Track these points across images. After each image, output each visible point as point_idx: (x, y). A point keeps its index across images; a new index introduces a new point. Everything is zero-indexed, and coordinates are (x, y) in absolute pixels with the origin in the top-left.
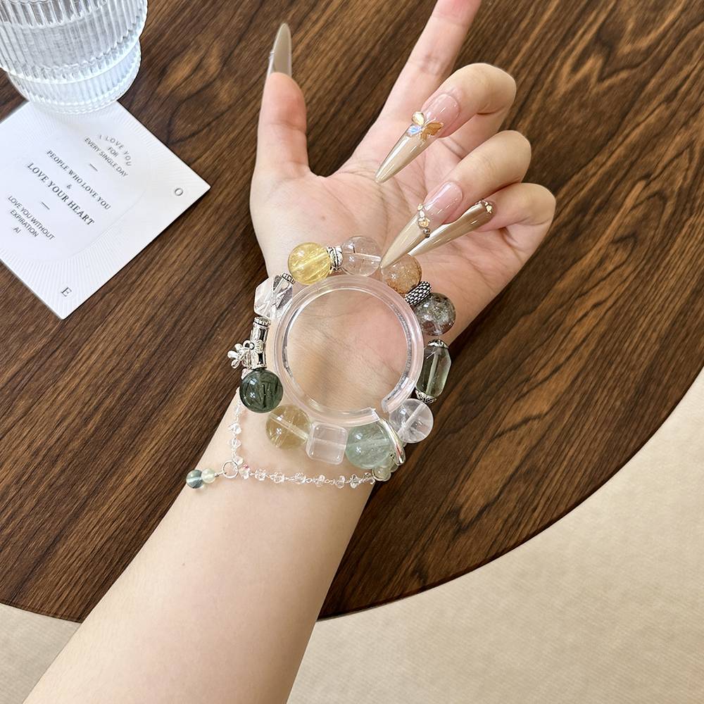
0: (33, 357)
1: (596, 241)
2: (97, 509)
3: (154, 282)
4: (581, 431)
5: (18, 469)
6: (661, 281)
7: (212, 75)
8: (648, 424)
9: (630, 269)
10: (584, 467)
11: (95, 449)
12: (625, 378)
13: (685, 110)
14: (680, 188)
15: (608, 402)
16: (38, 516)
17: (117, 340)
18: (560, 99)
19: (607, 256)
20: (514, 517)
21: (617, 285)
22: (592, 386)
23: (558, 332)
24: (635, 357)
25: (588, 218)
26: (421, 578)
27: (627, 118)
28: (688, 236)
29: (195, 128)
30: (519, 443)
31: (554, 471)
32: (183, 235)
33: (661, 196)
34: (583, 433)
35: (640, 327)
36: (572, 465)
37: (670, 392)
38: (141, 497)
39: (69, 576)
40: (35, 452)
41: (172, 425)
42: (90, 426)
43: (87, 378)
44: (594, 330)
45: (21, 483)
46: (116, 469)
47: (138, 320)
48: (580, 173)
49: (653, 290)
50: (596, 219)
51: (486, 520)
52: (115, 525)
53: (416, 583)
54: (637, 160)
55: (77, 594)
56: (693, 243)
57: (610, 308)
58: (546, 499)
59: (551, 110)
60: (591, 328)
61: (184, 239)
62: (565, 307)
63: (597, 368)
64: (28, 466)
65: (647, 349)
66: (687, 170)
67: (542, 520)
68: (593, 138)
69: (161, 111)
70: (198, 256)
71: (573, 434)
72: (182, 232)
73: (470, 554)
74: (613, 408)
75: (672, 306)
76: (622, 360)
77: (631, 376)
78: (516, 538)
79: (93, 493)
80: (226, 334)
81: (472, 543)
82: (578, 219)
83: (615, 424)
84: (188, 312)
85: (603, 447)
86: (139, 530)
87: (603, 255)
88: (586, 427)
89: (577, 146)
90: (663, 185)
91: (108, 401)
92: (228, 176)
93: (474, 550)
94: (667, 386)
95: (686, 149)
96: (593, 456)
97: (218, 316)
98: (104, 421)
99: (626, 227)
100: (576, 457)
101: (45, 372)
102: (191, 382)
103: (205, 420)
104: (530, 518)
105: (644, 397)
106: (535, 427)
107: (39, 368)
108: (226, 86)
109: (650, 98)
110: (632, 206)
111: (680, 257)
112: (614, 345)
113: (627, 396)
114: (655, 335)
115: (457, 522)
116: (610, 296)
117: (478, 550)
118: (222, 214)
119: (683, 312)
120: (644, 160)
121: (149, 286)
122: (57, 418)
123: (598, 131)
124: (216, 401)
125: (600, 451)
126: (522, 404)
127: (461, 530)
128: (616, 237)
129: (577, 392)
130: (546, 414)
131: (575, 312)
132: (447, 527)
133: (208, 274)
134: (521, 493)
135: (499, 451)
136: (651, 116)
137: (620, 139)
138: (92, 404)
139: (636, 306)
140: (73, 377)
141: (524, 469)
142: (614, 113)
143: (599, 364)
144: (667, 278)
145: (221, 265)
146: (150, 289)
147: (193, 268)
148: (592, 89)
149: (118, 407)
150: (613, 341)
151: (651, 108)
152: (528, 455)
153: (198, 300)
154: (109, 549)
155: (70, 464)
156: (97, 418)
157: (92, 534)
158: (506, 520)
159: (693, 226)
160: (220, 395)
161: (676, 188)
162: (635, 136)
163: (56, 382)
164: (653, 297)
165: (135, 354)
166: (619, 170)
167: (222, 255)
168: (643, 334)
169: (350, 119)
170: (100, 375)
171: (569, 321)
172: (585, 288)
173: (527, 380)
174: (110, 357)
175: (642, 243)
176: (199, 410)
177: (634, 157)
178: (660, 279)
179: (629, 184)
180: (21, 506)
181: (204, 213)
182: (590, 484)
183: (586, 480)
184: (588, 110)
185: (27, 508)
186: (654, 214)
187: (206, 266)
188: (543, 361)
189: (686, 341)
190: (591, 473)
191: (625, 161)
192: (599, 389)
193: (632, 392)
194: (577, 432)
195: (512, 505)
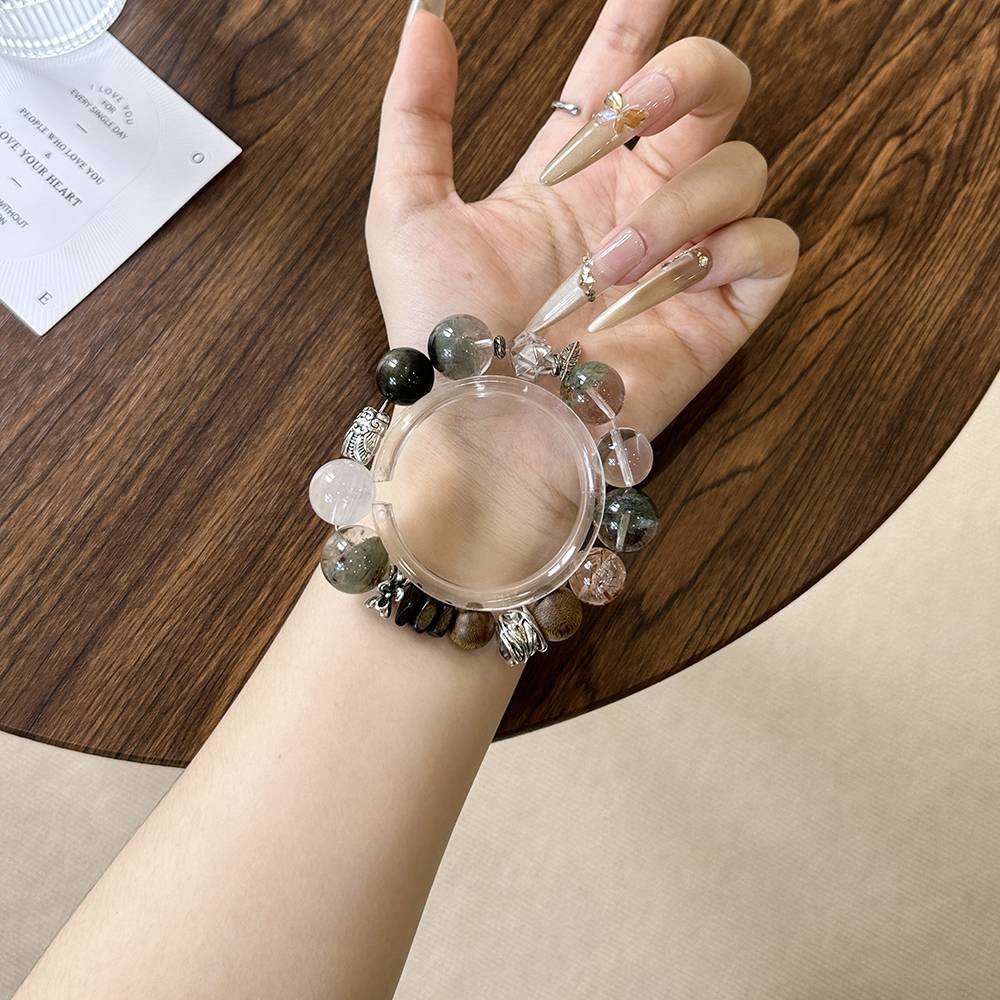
0: (52, 403)
1: (830, 223)
2: (141, 606)
3: (215, 298)
4: (810, 487)
5: (33, 554)
6: (923, 278)
7: (290, 12)
8: (906, 475)
9: (879, 261)
10: (816, 536)
11: (138, 525)
12: (873, 412)
13: (956, 37)
14: (950, 146)
15: (848, 445)
16: (62, 617)
17: (166, 377)
18: (779, 27)
19: (848, 243)
20: (717, 606)
21: (860, 284)
22: (827, 422)
23: (777, 352)
24: (887, 382)
25: (818, 192)
26: (588, 692)
27: (873, 52)
28: (962, 213)
29: (268, 84)
30: (724, 506)
31: (773, 543)
32: (254, 231)
33: (923, 158)
34: (813, 491)
35: (894, 340)
36: (798, 534)
37: (937, 430)
38: (201, 588)
39: (105, 695)
40: (56, 531)
41: (243, 491)
42: (130, 494)
43: (126, 429)
44: (829, 347)
45: (37, 574)
46: (167, 552)
47: (192, 350)
48: (807, 131)
49: (912, 289)
50: (830, 193)
51: (677, 612)
52: (167, 627)
53: (581, 698)
54: (887, 109)
55: (116, 721)
56: (969, 223)
57: (852, 316)
58: (761, 582)
59: (766, 43)
60: (824, 345)
61: (255, 236)
62: (787, 316)
63: (833, 400)
64: (47, 549)
65: (904, 371)
66: (959, 120)
67: (756, 609)
68: (825, 79)
69: (222, 62)
70: (274, 260)
71: (800, 491)
72: (251, 229)
73: (655, 659)
74: (856, 452)
75: (938, 311)
76: (868, 388)
77: (882, 408)
78: (719, 636)
79: (136, 584)
80: (315, 365)
81: (658, 643)
82: (805, 193)
83: (859, 476)
84: (262, 337)
85: (841, 509)
86: (200, 633)
87: (842, 242)
88: (818, 482)
89: (802, 92)
90: (925, 142)
91: (154, 460)
92: (314, 149)
93: (661, 652)
94: (934, 421)
95: (958, 90)
96: (828, 520)
97: (303, 341)
98: (149, 487)
99: (873, 203)
100: (805, 521)
101: (68, 423)
102: (267, 432)
103: (287, 484)
104: (740, 607)
105: (899, 438)
106: (746, 482)
107: (60, 418)
108: (311, 25)
109: (905, 22)
110: (880, 173)
111: (951, 242)
112: (858, 366)
113: (875, 435)
114: (915, 351)
115: (638, 613)
116: (851, 299)
117: (668, 651)
118: (307, 201)
119: (955, 318)
120: (897, 109)
121: (208, 303)
122: (86, 484)
123: (833, 70)
124: (303, 456)
125: (838, 512)
126: (726, 452)
127: (643, 625)
128: (859, 217)
129: (805, 432)
130: (762, 464)
131: (802, 322)
132: (624, 622)
133: (288, 285)
134: (727, 573)
135: (696, 517)
136: (906, 48)
137: (864, 80)
138: (132, 464)
139: (888, 312)
140: (106, 428)
141: (731, 540)
142: (854, 45)
143: (836, 394)
144: (932, 272)
145: (306, 271)
146: (209, 307)
147: (268, 277)
148: (822, 13)
149: (168, 468)
150: (855, 362)
151: (906, 37)
152: (735, 522)
153: (276, 320)
154: (158, 659)
155: (103, 546)
156: (140, 482)
157: (136, 639)
158: (706, 612)
159: (968, 199)
160: (308, 448)
161: (944, 145)
162: (884, 77)
163: (84, 435)
164: (911, 299)
165: (190, 397)
166: (862, 124)
167: (308, 259)
168: (899, 351)
169: (484, 64)
170: (144, 424)
171: (793, 335)
172: (816, 289)
173: (735, 418)
174: (155, 401)
175: (897, 225)
176: (279, 469)
177: (884, 104)
178: (922, 274)
179: (877, 142)
180: (38, 604)
181: (283, 200)
182: (824, 558)
183: (818, 553)
184: (817, 42)
185: (46, 607)
186: (912, 184)
187: (286, 273)
188: (756, 392)
189: (960, 358)
190: (824, 545)
191: (873, 109)
192: (836, 427)
193: (883, 432)
194: (806, 487)
195: (714, 591)
